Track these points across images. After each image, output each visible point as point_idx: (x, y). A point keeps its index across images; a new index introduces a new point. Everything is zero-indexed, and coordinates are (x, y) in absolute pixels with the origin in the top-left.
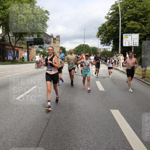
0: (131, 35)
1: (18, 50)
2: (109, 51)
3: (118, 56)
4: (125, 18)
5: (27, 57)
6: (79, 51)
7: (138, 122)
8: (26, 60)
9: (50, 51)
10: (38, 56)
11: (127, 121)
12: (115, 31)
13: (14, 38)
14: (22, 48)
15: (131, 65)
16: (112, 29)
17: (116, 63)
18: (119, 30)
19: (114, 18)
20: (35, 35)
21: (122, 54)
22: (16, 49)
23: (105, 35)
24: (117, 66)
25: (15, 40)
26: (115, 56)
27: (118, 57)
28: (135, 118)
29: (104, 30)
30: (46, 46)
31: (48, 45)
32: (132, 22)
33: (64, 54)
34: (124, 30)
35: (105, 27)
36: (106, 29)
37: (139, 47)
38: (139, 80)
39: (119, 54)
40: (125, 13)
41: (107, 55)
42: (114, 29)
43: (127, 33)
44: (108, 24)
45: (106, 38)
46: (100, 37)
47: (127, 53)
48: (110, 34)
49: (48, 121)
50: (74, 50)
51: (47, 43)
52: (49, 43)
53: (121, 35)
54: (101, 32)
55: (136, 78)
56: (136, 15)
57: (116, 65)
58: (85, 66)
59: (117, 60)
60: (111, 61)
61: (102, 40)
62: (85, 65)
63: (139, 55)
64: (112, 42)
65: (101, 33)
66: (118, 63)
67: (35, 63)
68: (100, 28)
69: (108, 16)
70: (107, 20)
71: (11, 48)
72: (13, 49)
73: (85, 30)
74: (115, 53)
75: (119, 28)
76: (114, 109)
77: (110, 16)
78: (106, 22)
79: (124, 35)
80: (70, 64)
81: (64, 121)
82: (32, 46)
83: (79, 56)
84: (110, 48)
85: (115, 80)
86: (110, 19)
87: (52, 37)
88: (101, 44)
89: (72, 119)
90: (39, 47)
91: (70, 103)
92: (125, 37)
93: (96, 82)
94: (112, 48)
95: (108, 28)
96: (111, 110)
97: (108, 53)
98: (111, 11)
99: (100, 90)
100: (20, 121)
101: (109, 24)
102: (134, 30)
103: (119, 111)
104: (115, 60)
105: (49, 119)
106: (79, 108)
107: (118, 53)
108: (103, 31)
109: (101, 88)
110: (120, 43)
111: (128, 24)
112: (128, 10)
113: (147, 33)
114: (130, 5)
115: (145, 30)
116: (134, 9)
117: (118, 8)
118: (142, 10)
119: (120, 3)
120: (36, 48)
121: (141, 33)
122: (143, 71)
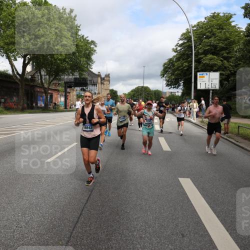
0: (208, 73)
1: (52, 93)
2: (178, 96)
4: (200, 51)
5: (63, 103)
6: (136, 95)
7: (219, 196)
8: (62, 107)
10: (80, 102)
11: (203, 195)
12: (185, 68)
13: (47, 77)
14: (58, 91)
16: (182, 66)
18: (192, 67)
19: (185, 51)
20: (76, 74)
22: (49, 92)
23: (173, 74)
24: (189, 117)
25: (49, 80)
26: (186, 103)
29: (171, 66)
30: (91, 88)
31: (93, 87)
32: (210, 56)
34: (199, 67)
35: (172, 63)
36: (173, 65)
37: (219, 90)
39: (192, 100)
40: (200, 44)
41: (175, 101)
42: (185, 66)
43: (202, 71)
44: (176, 59)
45: (173, 77)
46: (166, 77)
47: (202, 98)
48: (179, 72)
50: (129, 94)
51: (92, 85)
52: (94, 85)
53: (194, 74)
54: (167, 70)
56: (215, 47)
58: (146, 121)
61: (168, 81)
62: (146, 119)
64: (181, 83)
65: (167, 72)
66: (190, 113)
67: (75, 112)
68: (165, 64)
69: (177, 49)
70: (175, 54)
71: (43, 91)
72: (46, 93)
73: (144, 67)
74: (185, 99)
75: (192, 64)
76: (184, 177)
77: (179, 48)
78: (174, 56)
79: (198, 73)
81: (113, 192)
82: (71, 89)
84: (178, 92)
86: (180, 52)
87: (99, 75)
88: (166, 86)
90: (81, 89)
92: (200, 77)
93: (159, 138)
94: (182, 91)
95: (176, 64)
96: (180, 179)
97: (177, 98)
98: (181, 42)
99: (164, 150)
100: (51, 193)
101: (178, 59)
102: (213, 67)
103: (191, 180)
107: (190, 99)
108: (170, 68)
109: (166, 147)
110: (193, 84)
111: (204, 58)
112: (204, 40)
113: (230, 71)
114: (207, 34)
115: (228, 67)
116: (212, 39)
117: (191, 37)
118: (224, 40)
119: (194, 31)
120: (76, 90)
121: (223, 71)
122: (225, 124)
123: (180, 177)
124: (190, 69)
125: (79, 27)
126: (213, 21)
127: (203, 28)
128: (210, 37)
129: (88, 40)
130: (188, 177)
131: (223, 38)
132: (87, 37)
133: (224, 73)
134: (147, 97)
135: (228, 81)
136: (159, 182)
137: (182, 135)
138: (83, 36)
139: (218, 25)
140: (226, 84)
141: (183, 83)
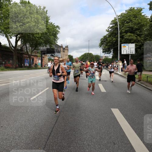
0: (128, 44)
1: (33, 58)
4: (123, 31)
5: (40, 64)
6: (84, 58)
7: (136, 120)
8: (40, 66)
9: (56, 60)
11: (126, 119)
12: (114, 42)
13: (30, 48)
14: (37, 56)
16: (112, 40)
19: (114, 31)
20: (47, 46)
21: (121, 61)
22: (32, 57)
23: (106, 45)
24: (117, 71)
25: (32, 50)
26: (115, 62)
27: (117, 63)
30: (57, 54)
31: (58, 54)
32: (129, 34)
34: (122, 41)
35: (106, 38)
36: (107, 40)
37: (135, 54)
40: (123, 27)
41: (108, 62)
42: (114, 40)
43: (124, 43)
44: (108, 36)
45: (107, 47)
46: (102, 47)
47: (125, 60)
48: (110, 44)
49: (57, 118)
50: (80, 58)
52: (59, 52)
53: (120, 45)
54: (103, 42)
56: (132, 28)
58: (90, 74)
61: (103, 49)
63: (135, 61)
64: (112, 50)
65: (103, 44)
66: (117, 69)
68: (102, 39)
69: (109, 30)
70: (108, 33)
71: (28, 56)
72: (30, 57)
73: (89, 41)
74: (114, 60)
75: (118, 39)
76: (114, 108)
77: (110, 30)
78: (107, 35)
79: (122, 45)
80: (75, 71)
81: (71, 118)
82: (45, 55)
84: (110, 56)
86: (111, 32)
87: (61, 47)
88: (103, 53)
90: (51, 55)
91: (77, 103)
92: (123, 47)
93: (99, 84)
94: (112, 55)
96: (112, 109)
97: (109, 60)
98: (111, 26)
99: (102, 91)
100: (33, 118)
101: (110, 36)
102: (131, 41)
103: (119, 109)
105: (58, 117)
107: (117, 60)
108: (105, 42)
110: (119, 51)
111: (126, 35)
112: (125, 24)
113: (142, 43)
114: (127, 20)
115: (140, 40)
116: (130, 23)
117: (117, 23)
118: (137, 24)
119: (119, 19)
120: (48, 56)
121: (137, 43)
122: (139, 75)
123: (112, 108)
124: (117, 42)
125: (49, 17)
126: (130, 12)
127: (124, 17)
128: (129, 23)
129: (55, 26)
130: (117, 108)
131: (137, 23)
132: (54, 23)
133: (138, 44)
134: (91, 59)
135: (140, 49)
136: (99, 111)
138: (52, 23)
139: (133, 15)
140: (139, 51)
141: (113, 50)
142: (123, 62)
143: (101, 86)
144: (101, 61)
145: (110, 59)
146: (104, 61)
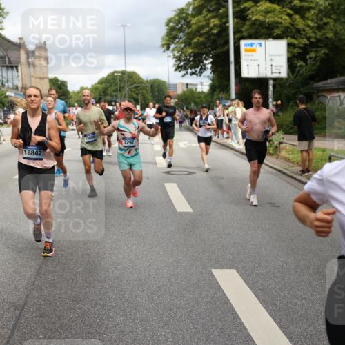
0: (262, 42)
2: (203, 92)
3: (230, 106)
6: (110, 91)
7: (296, 304)
9: (33, 98)
11: (263, 302)
12: (215, 31)
15: (258, 127)
16: (208, 25)
17: (225, 128)
18: (228, 27)
21: (241, 100)
23: (188, 44)
24: (228, 138)
26: (221, 107)
27: (228, 109)
28: (286, 294)
29: (184, 26)
31: (10, 73)
32: (265, 5)
33: (63, 102)
34: (243, 29)
35: (185, 19)
36: (188, 24)
37: (287, 79)
38: (292, 177)
39: (232, 100)
41: (196, 104)
42: (214, 26)
43: (250, 37)
44: (194, 9)
45: (189, 51)
46: (173, 50)
48: (201, 39)
50: (94, 89)
51: (7, 66)
52: (12, 67)
53: (234, 43)
54: (174, 33)
55: (284, 173)
57: (225, 133)
58: (123, 141)
59: (226, 120)
60: (204, 118)
61: (179, 59)
62: (124, 139)
63: (289, 103)
64: (208, 63)
65: (175, 38)
66: (229, 129)
74: (218, 99)
75: (228, 22)
76: (223, 267)
78: (189, 4)
79: (243, 43)
80: (85, 136)
83: (110, 108)
84: (202, 83)
85: (223, 178)
87: (21, 46)
88: (176, 70)
89: (97, 304)
92: (246, 50)
93: (167, 185)
94: (210, 82)
95: (194, 21)
96: (215, 272)
97: (199, 98)
99: (178, 210)
101: (198, 10)
102: (272, 29)
103: (238, 271)
104: (219, 118)
106: (116, 268)
107: (228, 98)
108: (181, 30)
109: (182, 205)
110: (232, 67)
111: (253, 9)
113: (309, 38)
115: (304, 30)
121: (293, 37)
122: (302, 151)
123: (216, 268)
124: (224, 34)
130: (231, 267)
133: (295, 42)
134: (135, 95)
135: (305, 61)
137: (207, 171)
140: (301, 66)
141: (211, 63)
142: (248, 105)
143: (173, 190)
144: (172, 101)
145: (202, 96)
146: (182, 101)
